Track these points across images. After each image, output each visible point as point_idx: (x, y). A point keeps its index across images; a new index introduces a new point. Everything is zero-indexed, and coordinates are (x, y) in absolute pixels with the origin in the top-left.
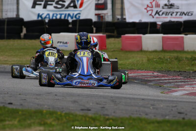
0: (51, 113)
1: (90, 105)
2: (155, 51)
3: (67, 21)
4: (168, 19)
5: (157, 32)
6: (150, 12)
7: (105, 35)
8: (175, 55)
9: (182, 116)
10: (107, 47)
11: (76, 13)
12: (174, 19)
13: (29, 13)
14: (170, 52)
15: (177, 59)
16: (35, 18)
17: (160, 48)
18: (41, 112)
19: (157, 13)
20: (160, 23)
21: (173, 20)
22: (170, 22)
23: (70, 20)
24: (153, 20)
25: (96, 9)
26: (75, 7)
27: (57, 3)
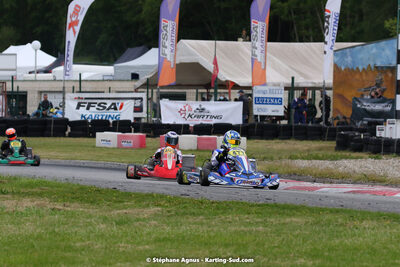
1: (184, 192)
2: (191, 150)
3: (108, 121)
4: (200, 121)
5: (189, 133)
6: (183, 115)
7: (144, 135)
10: (147, 145)
11: (116, 114)
13: (73, 113)
14: (203, 151)
16: (79, 118)
17: (195, 148)
18: (151, 195)
19: (190, 115)
20: (192, 125)
21: (204, 122)
22: (202, 125)
23: (111, 121)
24: (186, 123)
25: (135, 111)
26: (115, 109)
27: (99, 105)
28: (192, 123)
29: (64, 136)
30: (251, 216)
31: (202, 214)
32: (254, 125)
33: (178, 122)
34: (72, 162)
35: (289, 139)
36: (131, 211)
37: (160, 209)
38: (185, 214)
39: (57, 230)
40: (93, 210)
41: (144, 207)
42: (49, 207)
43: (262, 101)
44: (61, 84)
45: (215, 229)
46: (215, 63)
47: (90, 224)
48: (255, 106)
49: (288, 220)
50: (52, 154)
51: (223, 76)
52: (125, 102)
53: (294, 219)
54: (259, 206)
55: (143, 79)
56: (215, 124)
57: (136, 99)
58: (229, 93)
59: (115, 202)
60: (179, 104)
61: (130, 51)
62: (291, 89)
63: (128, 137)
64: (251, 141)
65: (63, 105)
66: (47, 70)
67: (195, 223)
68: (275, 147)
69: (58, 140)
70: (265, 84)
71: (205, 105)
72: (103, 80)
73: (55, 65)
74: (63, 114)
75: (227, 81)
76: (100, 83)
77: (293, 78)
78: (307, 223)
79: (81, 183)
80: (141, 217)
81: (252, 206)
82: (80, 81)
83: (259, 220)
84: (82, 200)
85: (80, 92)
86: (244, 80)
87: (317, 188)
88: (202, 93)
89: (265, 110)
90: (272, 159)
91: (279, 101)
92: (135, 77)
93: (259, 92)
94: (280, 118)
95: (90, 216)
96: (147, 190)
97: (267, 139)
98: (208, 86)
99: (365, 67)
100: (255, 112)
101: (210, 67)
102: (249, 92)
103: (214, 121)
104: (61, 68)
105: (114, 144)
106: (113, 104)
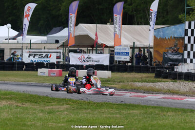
1: (80, 98)
5: (83, 69)
6: (80, 60)
7: (62, 70)
10: (63, 75)
11: (48, 60)
12: (91, 63)
13: (27, 59)
18: (65, 99)
19: (84, 61)
22: (89, 65)
23: (45, 63)
24: (82, 64)
25: (57, 58)
26: (47, 57)
27: (40, 55)
28: (85, 64)
29: (22, 70)
30: (113, 110)
31: (89, 109)
32: (115, 65)
33: (78, 64)
34: (26, 83)
35: (132, 72)
36: (55, 107)
37: (67, 106)
38: (81, 108)
39: (18, 116)
40: (36, 106)
41: (61, 105)
42: (15, 105)
43: (119, 54)
44: (21, 45)
45: (96, 116)
46: (96, 35)
47: (35, 113)
48: (116, 56)
49: (131, 111)
50: (16, 79)
51: (100, 41)
52: (52, 54)
53: (134, 111)
54: (117, 105)
55: (61, 43)
56: (96, 65)
57: (57, 52)
58: (103, 50)
59: (47, 102)
60: (79, 55)
61: (54, 29)
62: (133, 48)
63: (53, 71)
64: (114, 73)
65: (22, 55)
66: (14, 38)
67: (86, 113)
68: (125, 76)
69: (19, 72)
70: (121, 46)
71: (91, 55)
72: (42, 43)
73: (18, 36)
74: (22, 59)
75: (102, 44)
76: (40, 45)
77: (134, 43)
78: (140, 113)
79: (31, 93)
80: (60, 110)
81: (114, 105)
82: (30, 43)
83: (117, 112)
84: (31, 102)
85: (30, 49)
86: (110, 43)
87: (145, 96)
88: (90, 50)
89: (121, 58)
90: (123, 82)
91: (127, 54)
92: (57, 42)
93: (117, 49)
94: (127, 62)
95: (35, 110)
96: (63, 97)
97: (121, 72)
98: (92, 46)
99: (169, 37)
100: (116, 59)
101: (94, 37)
102: (113, 49)
103: (95, 63)
104: (21, 37)
105: (47, 74)
106: (46, 55)
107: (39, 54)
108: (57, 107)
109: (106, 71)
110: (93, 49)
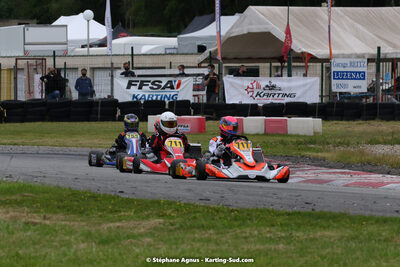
0: (170, 204)
1: (207, 194)
3: (164, 102)
4: (269, 101)
6: (251, 94)
7: (204, 117)
8: (280, 138)
9: (311, 207)
10: (207, 129)
11: (172, 94)
13: (123, 92)
14: (273, 135)
15: (282, 142)
16: (130, 99)
17: (263, 132)
18: (158, 202)
19: (258, 94)
20: (261, 105)
21: (274, 101)
22: (272, 103)
23: (167, 102)
24: (254, 102)
25: (194, 90)
26: (172, 87)
27: (153, 83)
28: (261, 102)
29: (114, 120)
32: (333, 104)
33: (244, 102)
35: (373, 119)
37: (161, 220)
41: (143, 219)
42: (24, 220)
43: (341, 76)
44: (110, 60)
46: (288, 32)
48: (334, 82)
49: (319, 234)
50: (96, 141)
51: (298, 46)
52: (183, 80)
53: (327, 233)
54: (289, 214)
56: (289, 104)
57: (198, 75)
58: (307, 67)
60: (247, 81)
61: (197, 20)
62: (377, 61)
63: (184, 120)
66: (102, 44)
67: (200, 240)
68: (356, 129)
69: (105, 124)
71: (276, 82)
72: (166, 54)
75: (303, 53)
76: (161, 57)
77: (379, 48)
78: (342, 237)
80: (136, 231)
82: (132, 55)
83: (283, 235)
84: (69, 210)
86: (320, 52)
87: (383, 184)
88: (277, 68)
89: (346, 86)
90: (348, 144)
91: (362, 76)
92: (201, 49)
93: (338, 65)
97: (348, 120)
98: (281, 59)
100: (334, 89)
101: (282, 36)
103: (287, 100)
106: (169, 82)
107: (152, 79)
108: (132, 224)
109: (310, 119)
110: (282, 67)
